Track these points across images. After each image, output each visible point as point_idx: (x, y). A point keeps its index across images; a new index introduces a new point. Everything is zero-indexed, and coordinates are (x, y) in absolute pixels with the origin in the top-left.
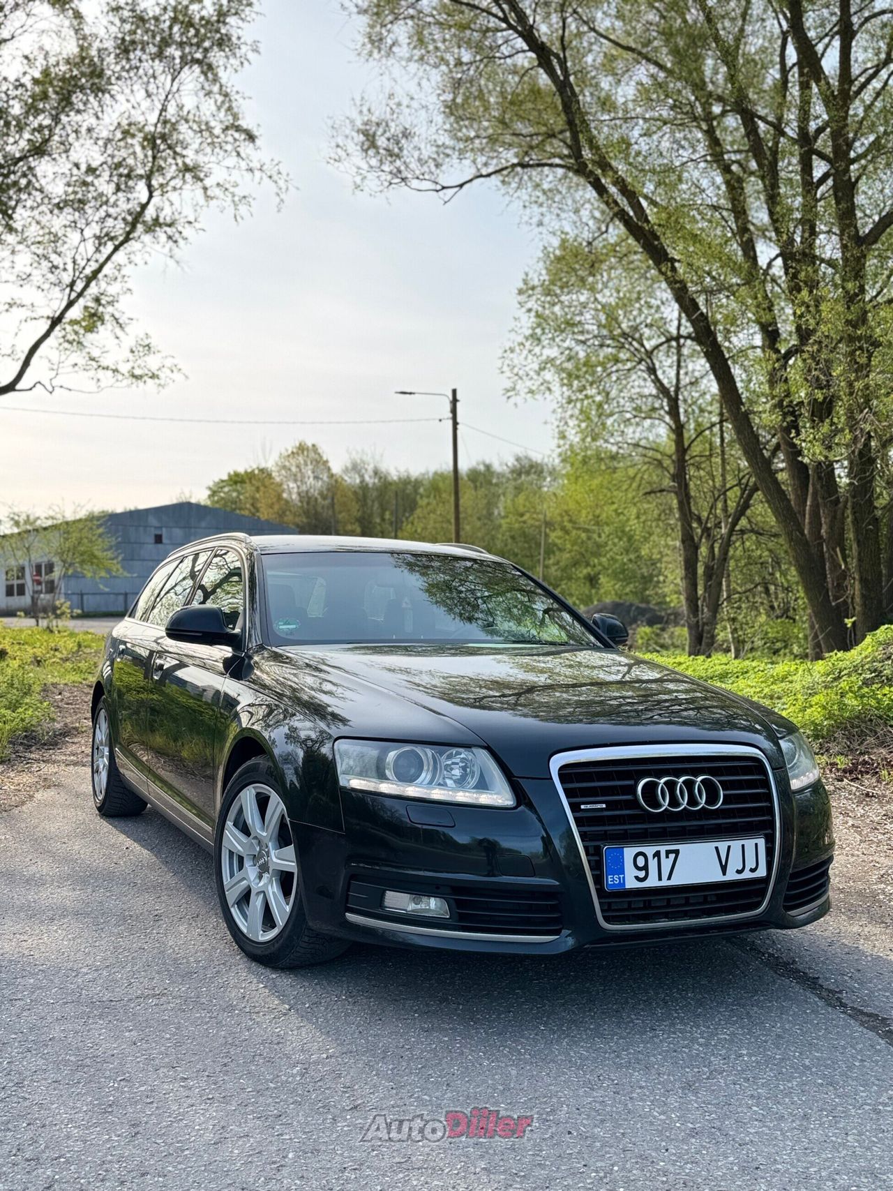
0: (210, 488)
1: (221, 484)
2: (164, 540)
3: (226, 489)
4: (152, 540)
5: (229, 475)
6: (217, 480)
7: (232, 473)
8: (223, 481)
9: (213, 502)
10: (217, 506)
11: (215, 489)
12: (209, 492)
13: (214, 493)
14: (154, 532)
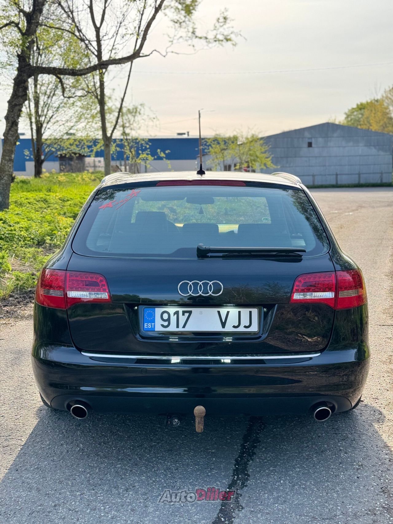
0: (346, 114)
1: (353, 111)
2: (313, 145)
3: (355, 113)
4: (306, 145)
5: (358, 105)
6: (350, 108)
7: (359, 104)
8: (353, 109)
9: (348, 121)
10: (350, 123)
11: (349, 113)
12: (345, 116)
13: (348, 116)
14: (307, 141)
